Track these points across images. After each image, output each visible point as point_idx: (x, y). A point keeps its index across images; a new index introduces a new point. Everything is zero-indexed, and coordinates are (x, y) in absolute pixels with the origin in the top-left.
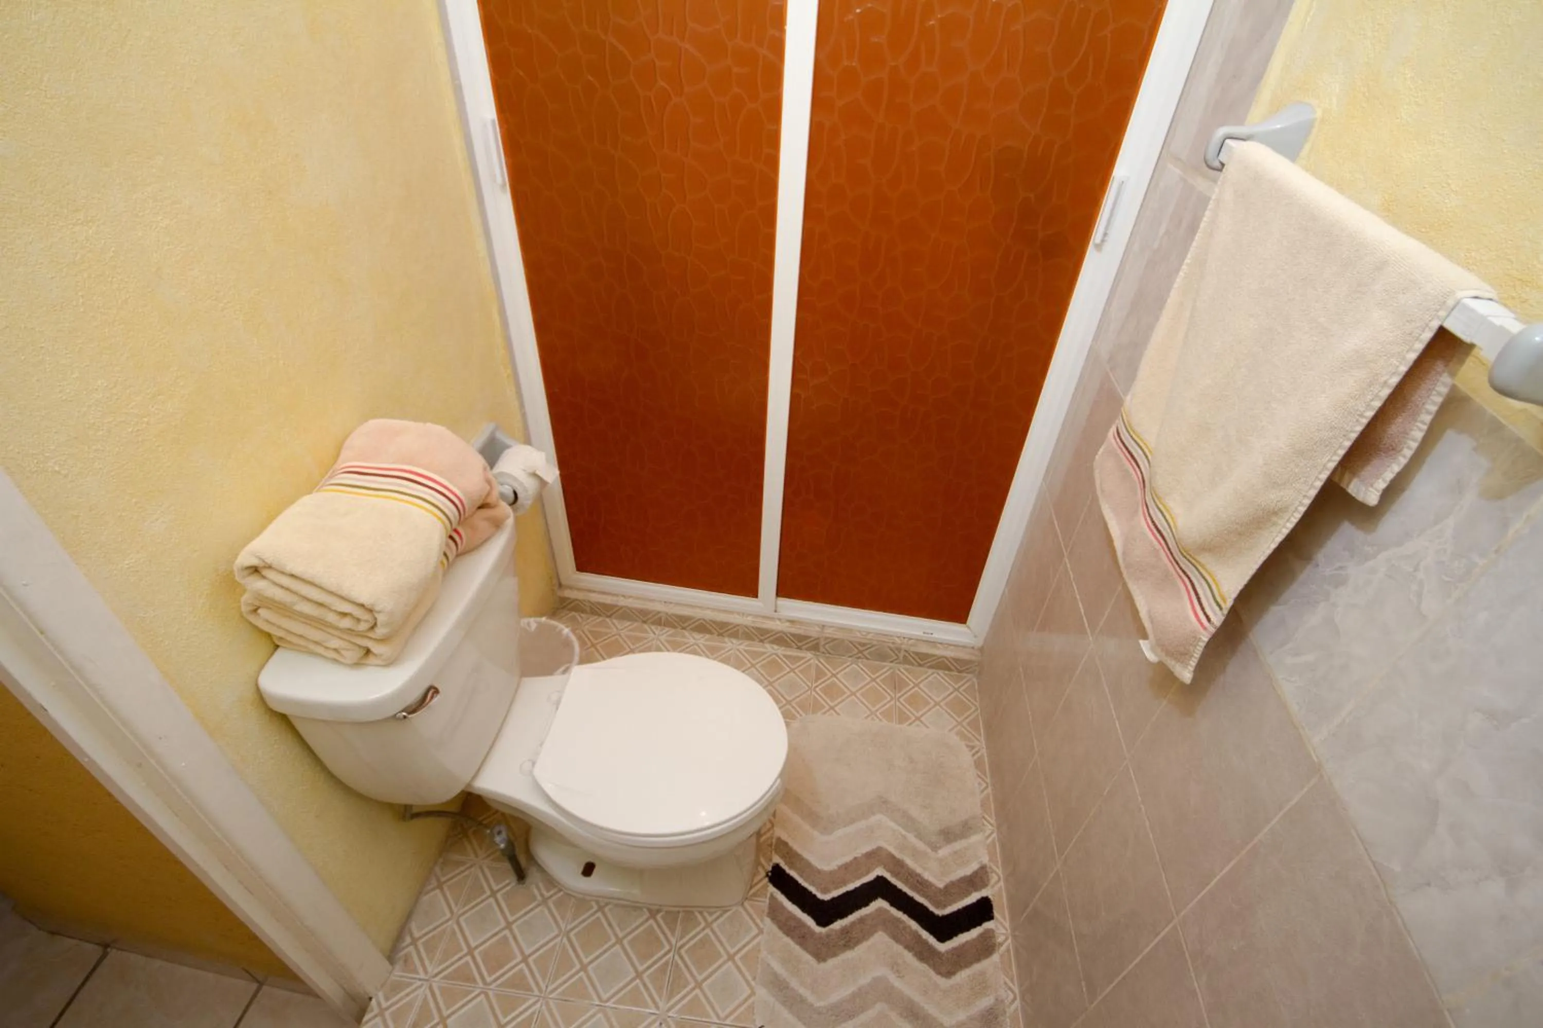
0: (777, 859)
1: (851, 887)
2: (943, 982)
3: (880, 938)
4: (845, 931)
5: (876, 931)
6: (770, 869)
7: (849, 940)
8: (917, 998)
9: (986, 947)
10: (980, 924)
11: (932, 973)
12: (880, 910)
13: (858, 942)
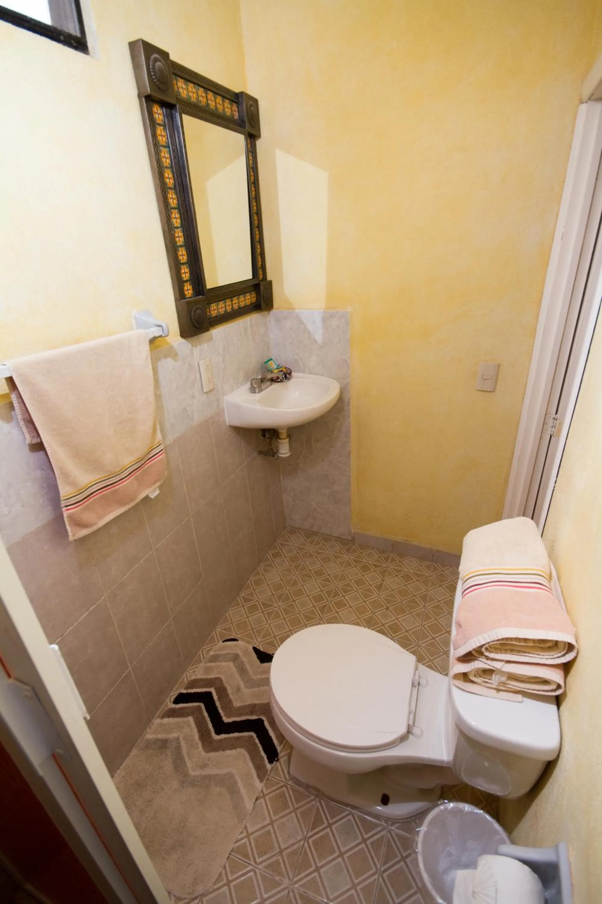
0: (269, 766)
1: (236, 735)
2: (223, 677)
3: (237, 704)
4: (252, 713)
5: (237, 707)
6: (275, 762)
7: (253, 708)
8: (237, 676)
9: (193, 683)
10: (187, 693)
11: (224, 681)
12: (228, 716)
13: (249, 705)
